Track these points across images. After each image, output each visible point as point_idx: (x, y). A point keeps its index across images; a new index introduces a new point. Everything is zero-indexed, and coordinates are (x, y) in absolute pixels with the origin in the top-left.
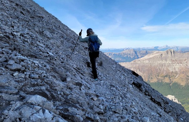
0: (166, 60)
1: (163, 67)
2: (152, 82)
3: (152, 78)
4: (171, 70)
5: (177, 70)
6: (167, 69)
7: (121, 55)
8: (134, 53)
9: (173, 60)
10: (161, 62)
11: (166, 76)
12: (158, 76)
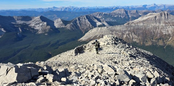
0: (160, 23)
1: (157, 30)
2: (147, 45)
3: (146, 41)
4: (164, 32)
5: (170, 32)
6: (161, 31)
7: (112, 16)
8: (124, 13)
9: (167, 23)
10: (155, 24)
11: (160, 39)
12: (152, 39)
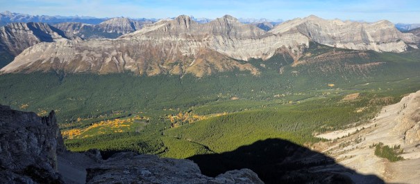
0: (177, 35)
1: (172, 48)
2: (151, 75)
3: (151, 69)
4: (184, 52)
5: (193, 52)
6: (178, 51)
7: (101, 30)
8: (129, 25)
9: (189, 36)
10: (168, 38)
11: (176, 63)
12: (162, 64)
